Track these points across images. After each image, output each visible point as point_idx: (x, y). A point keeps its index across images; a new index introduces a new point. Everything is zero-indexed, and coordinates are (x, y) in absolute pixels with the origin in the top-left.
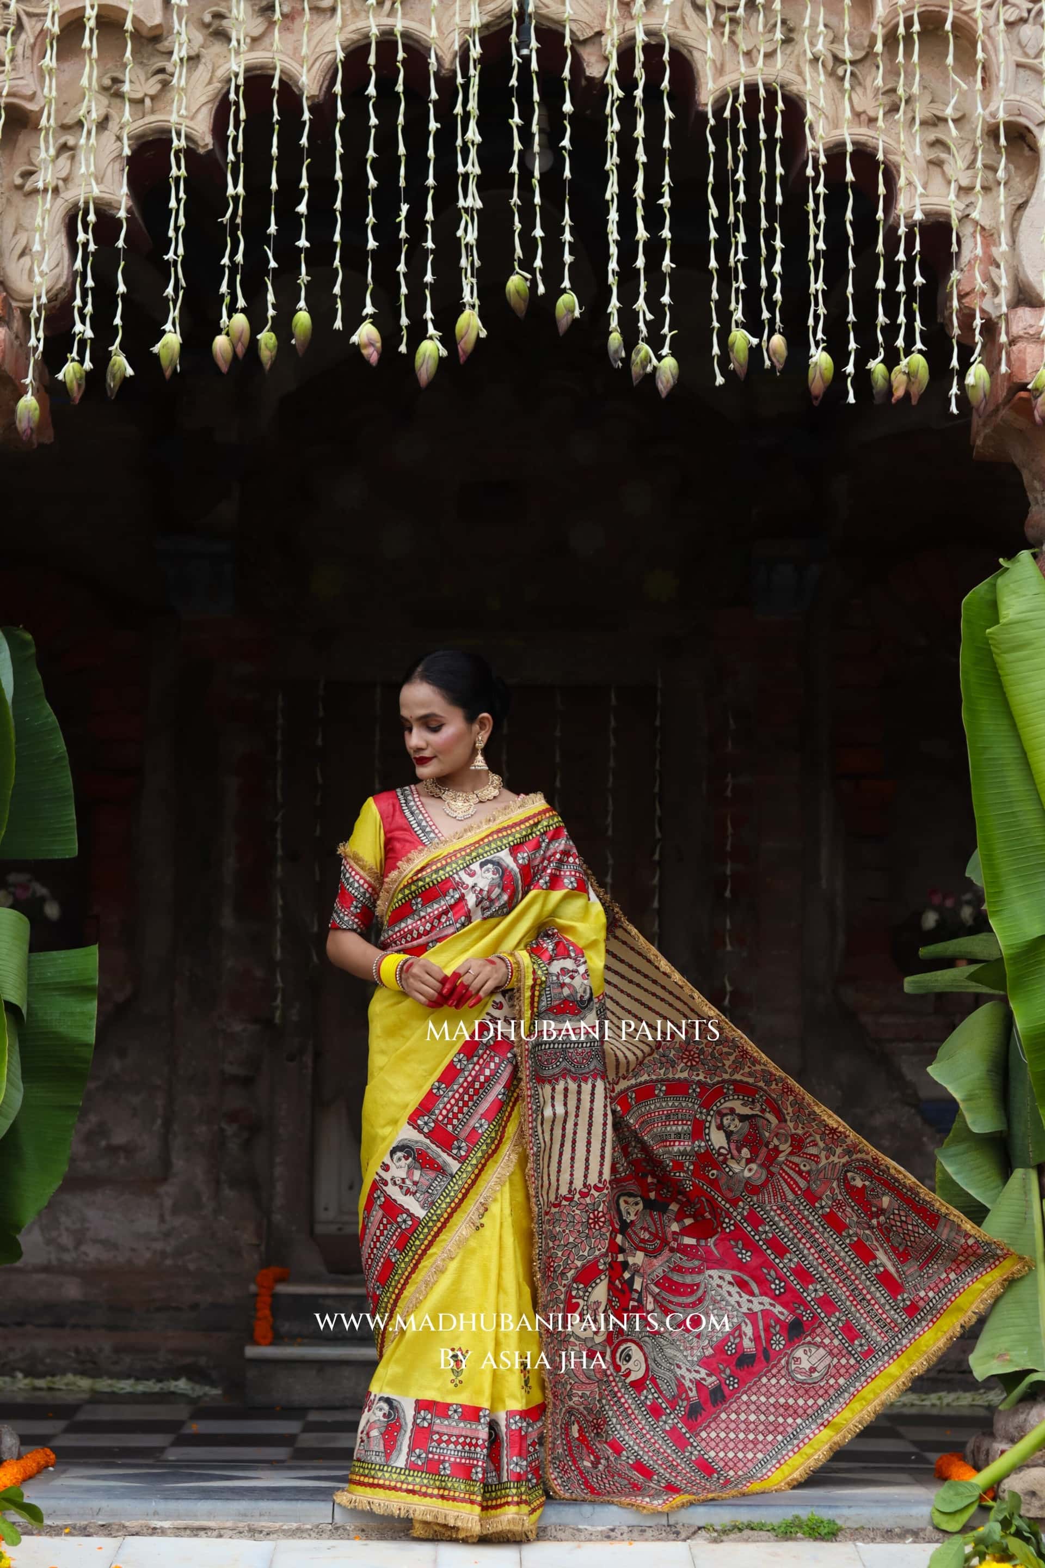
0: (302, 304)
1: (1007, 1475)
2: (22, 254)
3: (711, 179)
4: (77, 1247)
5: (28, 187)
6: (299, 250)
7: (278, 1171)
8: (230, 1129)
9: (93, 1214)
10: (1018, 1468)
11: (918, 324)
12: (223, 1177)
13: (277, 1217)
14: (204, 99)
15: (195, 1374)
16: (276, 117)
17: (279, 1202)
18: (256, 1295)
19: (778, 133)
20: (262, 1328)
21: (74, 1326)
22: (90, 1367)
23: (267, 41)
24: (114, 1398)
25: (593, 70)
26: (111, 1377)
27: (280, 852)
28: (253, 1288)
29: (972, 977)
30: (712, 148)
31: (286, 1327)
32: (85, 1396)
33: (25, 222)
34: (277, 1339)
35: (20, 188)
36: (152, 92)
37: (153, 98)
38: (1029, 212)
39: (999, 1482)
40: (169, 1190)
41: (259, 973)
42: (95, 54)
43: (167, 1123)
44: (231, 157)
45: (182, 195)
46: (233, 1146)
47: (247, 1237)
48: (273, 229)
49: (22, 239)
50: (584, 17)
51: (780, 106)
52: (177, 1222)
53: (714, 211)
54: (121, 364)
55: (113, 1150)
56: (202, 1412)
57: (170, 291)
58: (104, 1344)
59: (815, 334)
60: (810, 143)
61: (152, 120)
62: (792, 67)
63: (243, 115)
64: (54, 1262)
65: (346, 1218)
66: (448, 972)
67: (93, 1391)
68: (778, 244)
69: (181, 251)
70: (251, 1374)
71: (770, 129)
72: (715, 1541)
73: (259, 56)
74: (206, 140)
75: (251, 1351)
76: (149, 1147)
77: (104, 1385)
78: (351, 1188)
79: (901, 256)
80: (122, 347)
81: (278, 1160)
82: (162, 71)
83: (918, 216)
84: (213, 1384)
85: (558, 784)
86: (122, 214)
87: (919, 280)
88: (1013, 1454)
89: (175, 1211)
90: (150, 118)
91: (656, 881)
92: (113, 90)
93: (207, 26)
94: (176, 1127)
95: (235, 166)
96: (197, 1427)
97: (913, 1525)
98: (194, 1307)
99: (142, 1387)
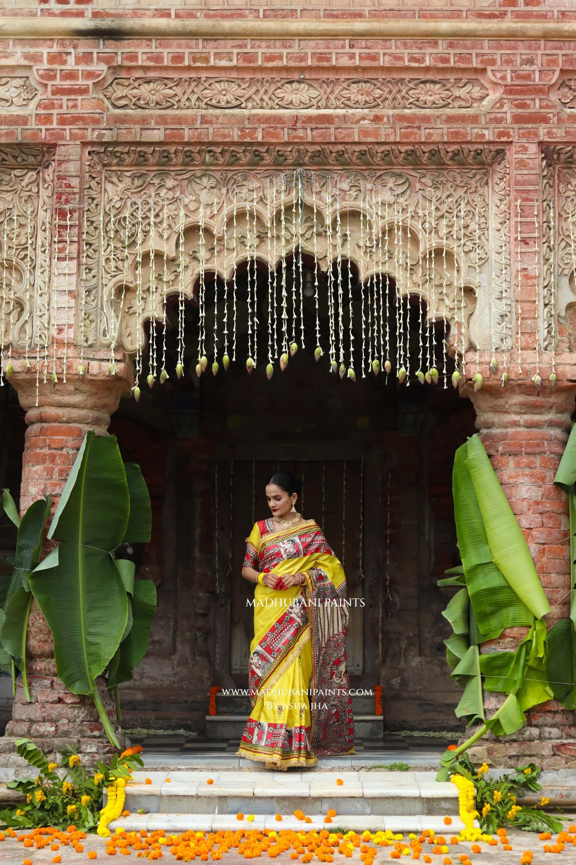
0: (226, 353)
1: (466, 749)
2: (129, 335)
3: (363, 307)
4: (140, 680)
5: (130, 312)
6: (224, 334)
7: (217, 650)
8: (199, 634)
9: (145, 666)
10: (470, 747)
11: (434, 358)
12: (196, 652)
13: (217, 668)
14: (190, 281)
15: (187, 728)
16: (216, 289)
17: (218, 662)
18: (209, 697)
19: (387, 292)
20: (212, 709)
21: (140, 710)
22: (146, 725)
23: (211, 261)
24: (156, 736)
25: (324, 269)
26: (155, 729)
27: (217, 527)
28: (208, 694)
29: (457, 580)
30: (363, 297)
31: (221, 709)
32: (145, 736)
33: (129, 324)
34: (218, 713)
35: (128, 312)
36: (172, 279)
37: (172, 281)
38: (473, 317)
39: (464, 751)
40: (176, 658)
41: (209, 574)
42: (154, 268)
43: (175, 632)
44: (201, 303)
45: (183, 316)
46: (200, 640)
47: (206, 675)
48: (216, 327)
49: (128, 330)
50: (320, 251)
51: (388, 282)
52: (179, 669)
53: (364, 318)
54: (164, 374)
55: (154, 642)
56: (190, 740)
57: (179, 350)
58: (151, 716)
59: (400, 361)
60: (397, 295)
61: (172, 289)
62: (392, 267)
63: (204, 288)
64: (132, 686)
65: (243, 668)
66: (279, 576)
67: (148, 734)
68: (387, 330)
69: (183, 335)
70: (208, 726)
71: (384, 291)
72: (367, 771)
73: (209, 266)
74: (191, 296)
75: (208, 718)
76: (168, 641)
77: (152, 732)
78: (245, 656)
79: (428, 334)
80: (165, 368)
81: (217, 645)
82: (176, 271)
83: (434, 321)
84: (193, 731)
85: (324, 499)
86: (164, 323)
87: (434, 343)
88: (467, 742)
89: (178, 665)
90: (171, 288)
91: (361, 537)
92: (159, 278)
93: (191, 255)
94: (178, 633)
95: (202, 306)
96: (188, 745)
97: (434, 766)
98: (186, 702)
99: (166, 733)
